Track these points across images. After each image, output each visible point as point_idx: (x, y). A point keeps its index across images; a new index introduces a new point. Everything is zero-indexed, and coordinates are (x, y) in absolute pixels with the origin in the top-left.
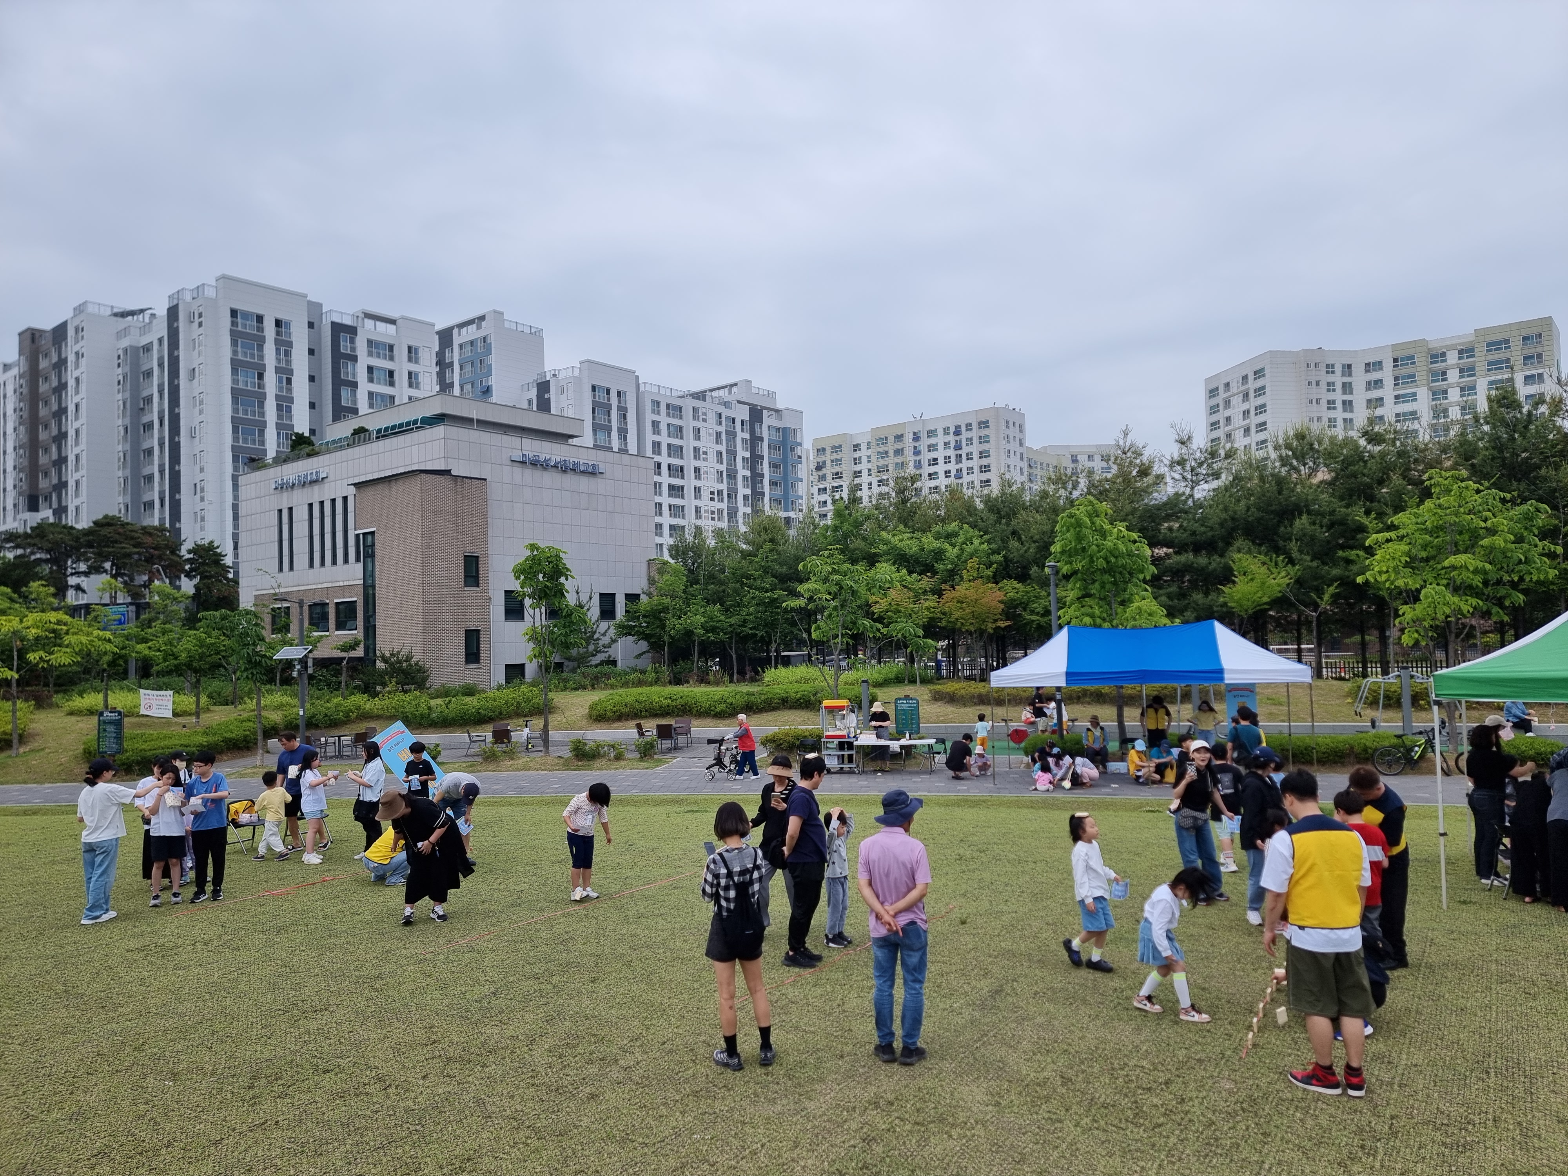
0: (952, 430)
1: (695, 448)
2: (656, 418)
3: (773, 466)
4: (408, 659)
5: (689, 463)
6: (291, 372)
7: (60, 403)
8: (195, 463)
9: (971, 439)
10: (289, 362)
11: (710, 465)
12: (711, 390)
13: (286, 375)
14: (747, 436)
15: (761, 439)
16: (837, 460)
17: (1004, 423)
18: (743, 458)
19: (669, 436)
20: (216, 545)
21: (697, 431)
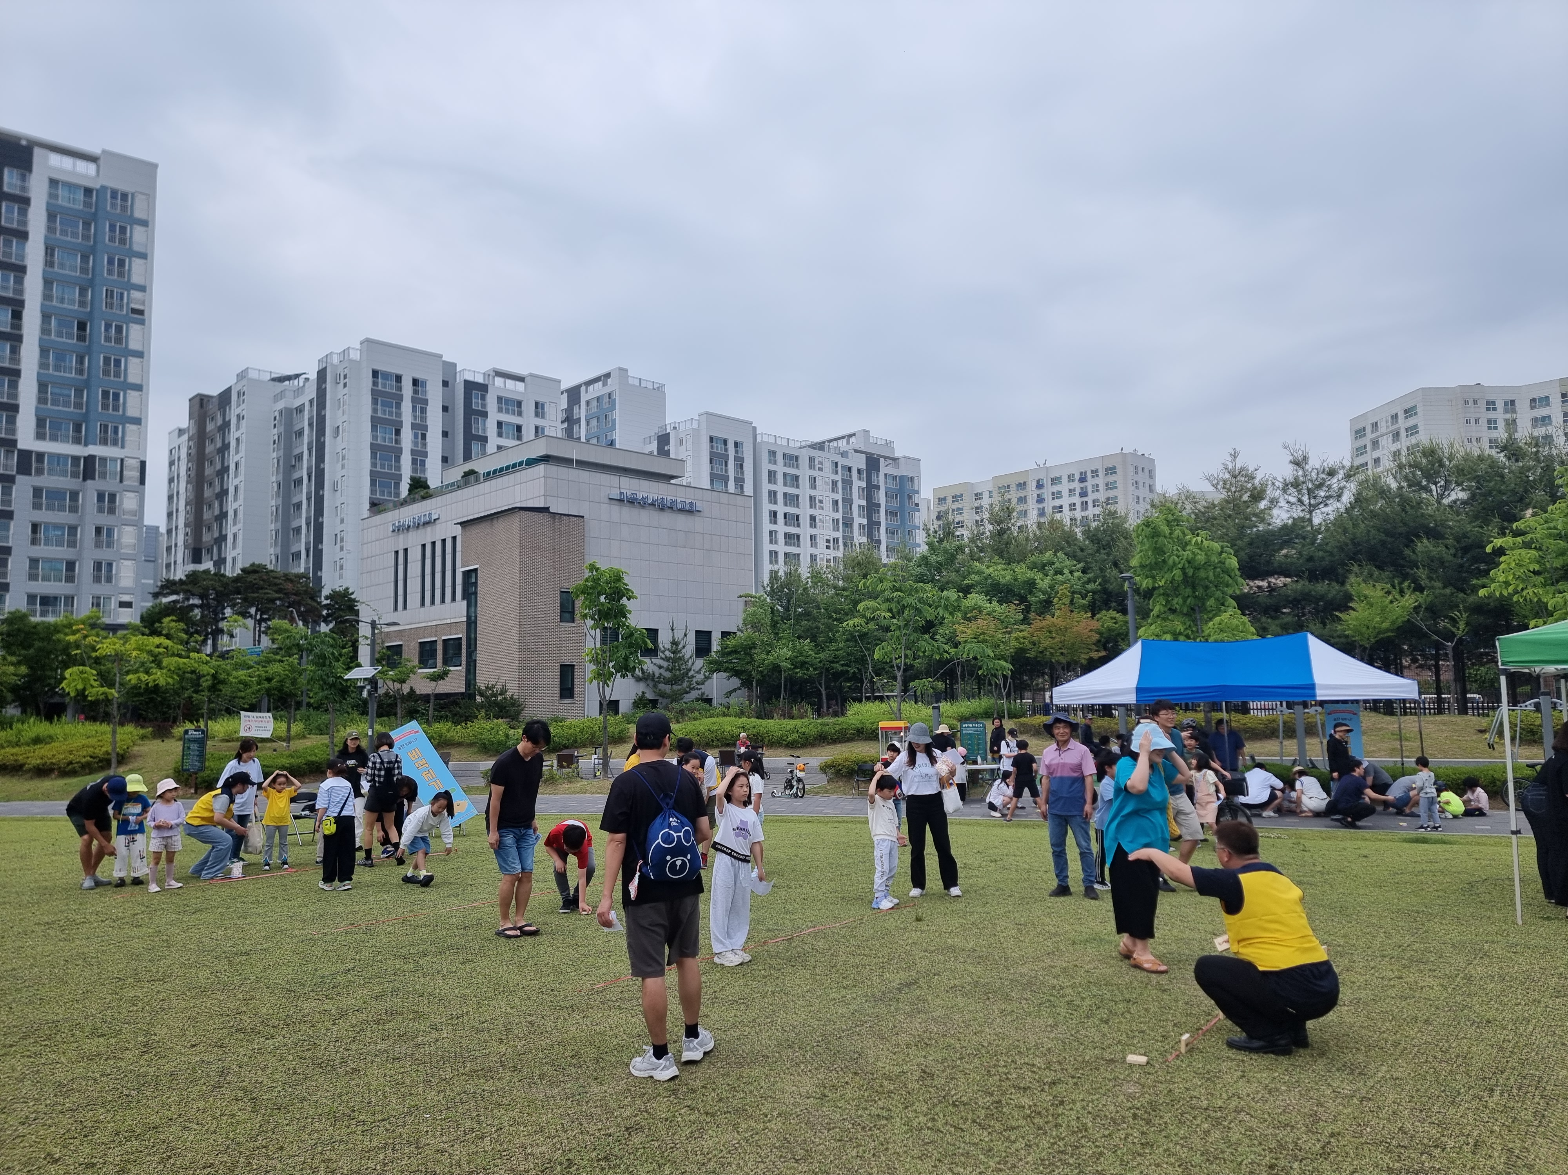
0: (1077, 477)
1: (811, 497)
2: (773, 467)
3: (890, 513)
4: (503, 692)
5: (804, 511)
6: (426, 428)
7: (223, 463)
8: (337, 515)
9: (1097, 486)
10: (424, 418)
11: (826, 514)
12: (830, 441)
13: (421, 430)
14: (863, 484)
15: (878, 487)
16: (958, 510)
17: (1132, 469)
18: (860, 506)
19: (785, 485)
20: (350, 591)
21: (813, 480)
